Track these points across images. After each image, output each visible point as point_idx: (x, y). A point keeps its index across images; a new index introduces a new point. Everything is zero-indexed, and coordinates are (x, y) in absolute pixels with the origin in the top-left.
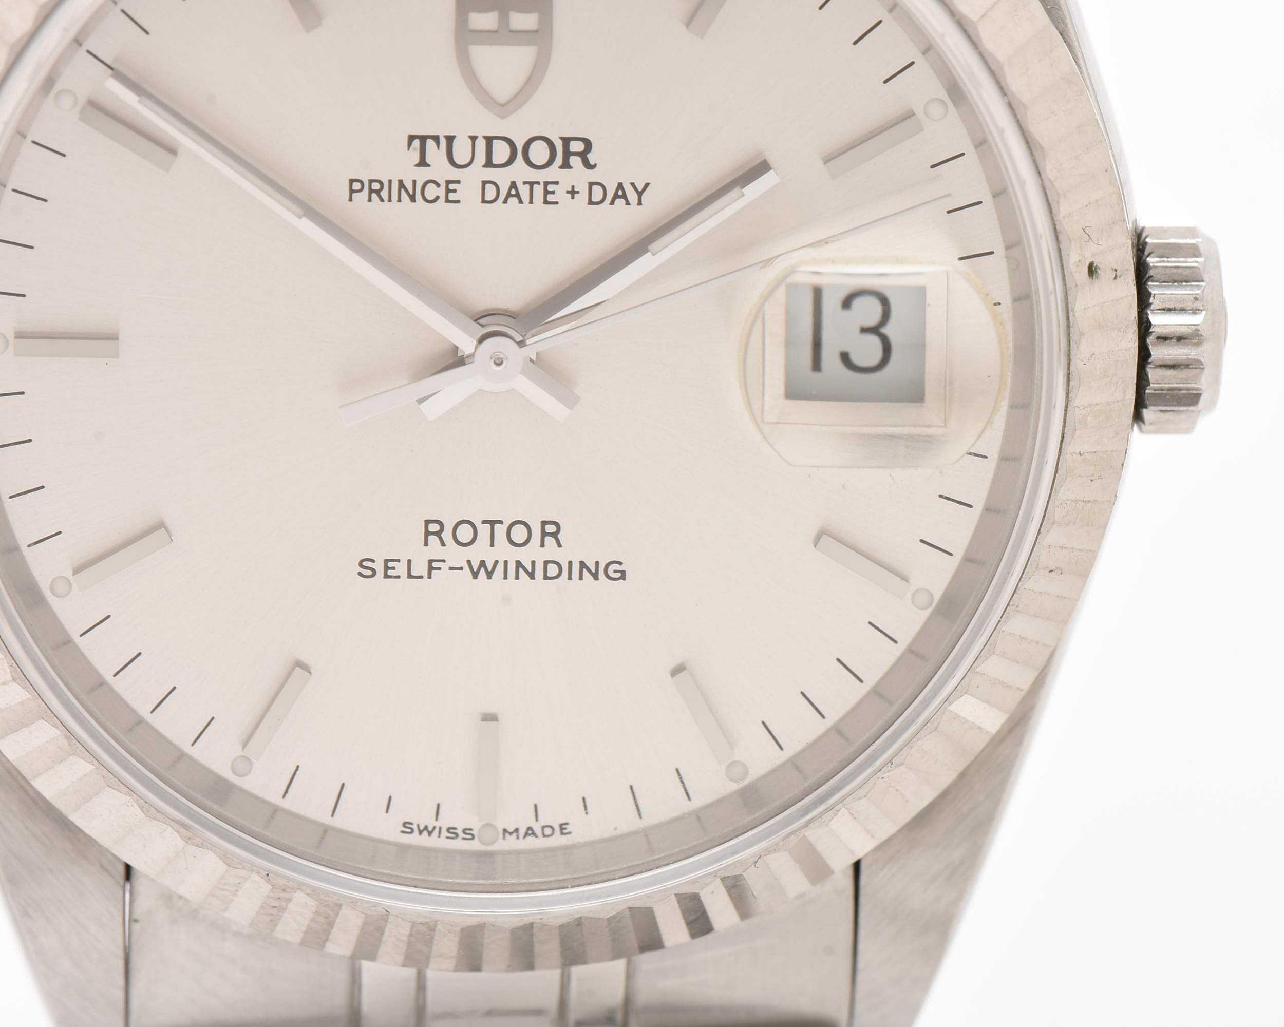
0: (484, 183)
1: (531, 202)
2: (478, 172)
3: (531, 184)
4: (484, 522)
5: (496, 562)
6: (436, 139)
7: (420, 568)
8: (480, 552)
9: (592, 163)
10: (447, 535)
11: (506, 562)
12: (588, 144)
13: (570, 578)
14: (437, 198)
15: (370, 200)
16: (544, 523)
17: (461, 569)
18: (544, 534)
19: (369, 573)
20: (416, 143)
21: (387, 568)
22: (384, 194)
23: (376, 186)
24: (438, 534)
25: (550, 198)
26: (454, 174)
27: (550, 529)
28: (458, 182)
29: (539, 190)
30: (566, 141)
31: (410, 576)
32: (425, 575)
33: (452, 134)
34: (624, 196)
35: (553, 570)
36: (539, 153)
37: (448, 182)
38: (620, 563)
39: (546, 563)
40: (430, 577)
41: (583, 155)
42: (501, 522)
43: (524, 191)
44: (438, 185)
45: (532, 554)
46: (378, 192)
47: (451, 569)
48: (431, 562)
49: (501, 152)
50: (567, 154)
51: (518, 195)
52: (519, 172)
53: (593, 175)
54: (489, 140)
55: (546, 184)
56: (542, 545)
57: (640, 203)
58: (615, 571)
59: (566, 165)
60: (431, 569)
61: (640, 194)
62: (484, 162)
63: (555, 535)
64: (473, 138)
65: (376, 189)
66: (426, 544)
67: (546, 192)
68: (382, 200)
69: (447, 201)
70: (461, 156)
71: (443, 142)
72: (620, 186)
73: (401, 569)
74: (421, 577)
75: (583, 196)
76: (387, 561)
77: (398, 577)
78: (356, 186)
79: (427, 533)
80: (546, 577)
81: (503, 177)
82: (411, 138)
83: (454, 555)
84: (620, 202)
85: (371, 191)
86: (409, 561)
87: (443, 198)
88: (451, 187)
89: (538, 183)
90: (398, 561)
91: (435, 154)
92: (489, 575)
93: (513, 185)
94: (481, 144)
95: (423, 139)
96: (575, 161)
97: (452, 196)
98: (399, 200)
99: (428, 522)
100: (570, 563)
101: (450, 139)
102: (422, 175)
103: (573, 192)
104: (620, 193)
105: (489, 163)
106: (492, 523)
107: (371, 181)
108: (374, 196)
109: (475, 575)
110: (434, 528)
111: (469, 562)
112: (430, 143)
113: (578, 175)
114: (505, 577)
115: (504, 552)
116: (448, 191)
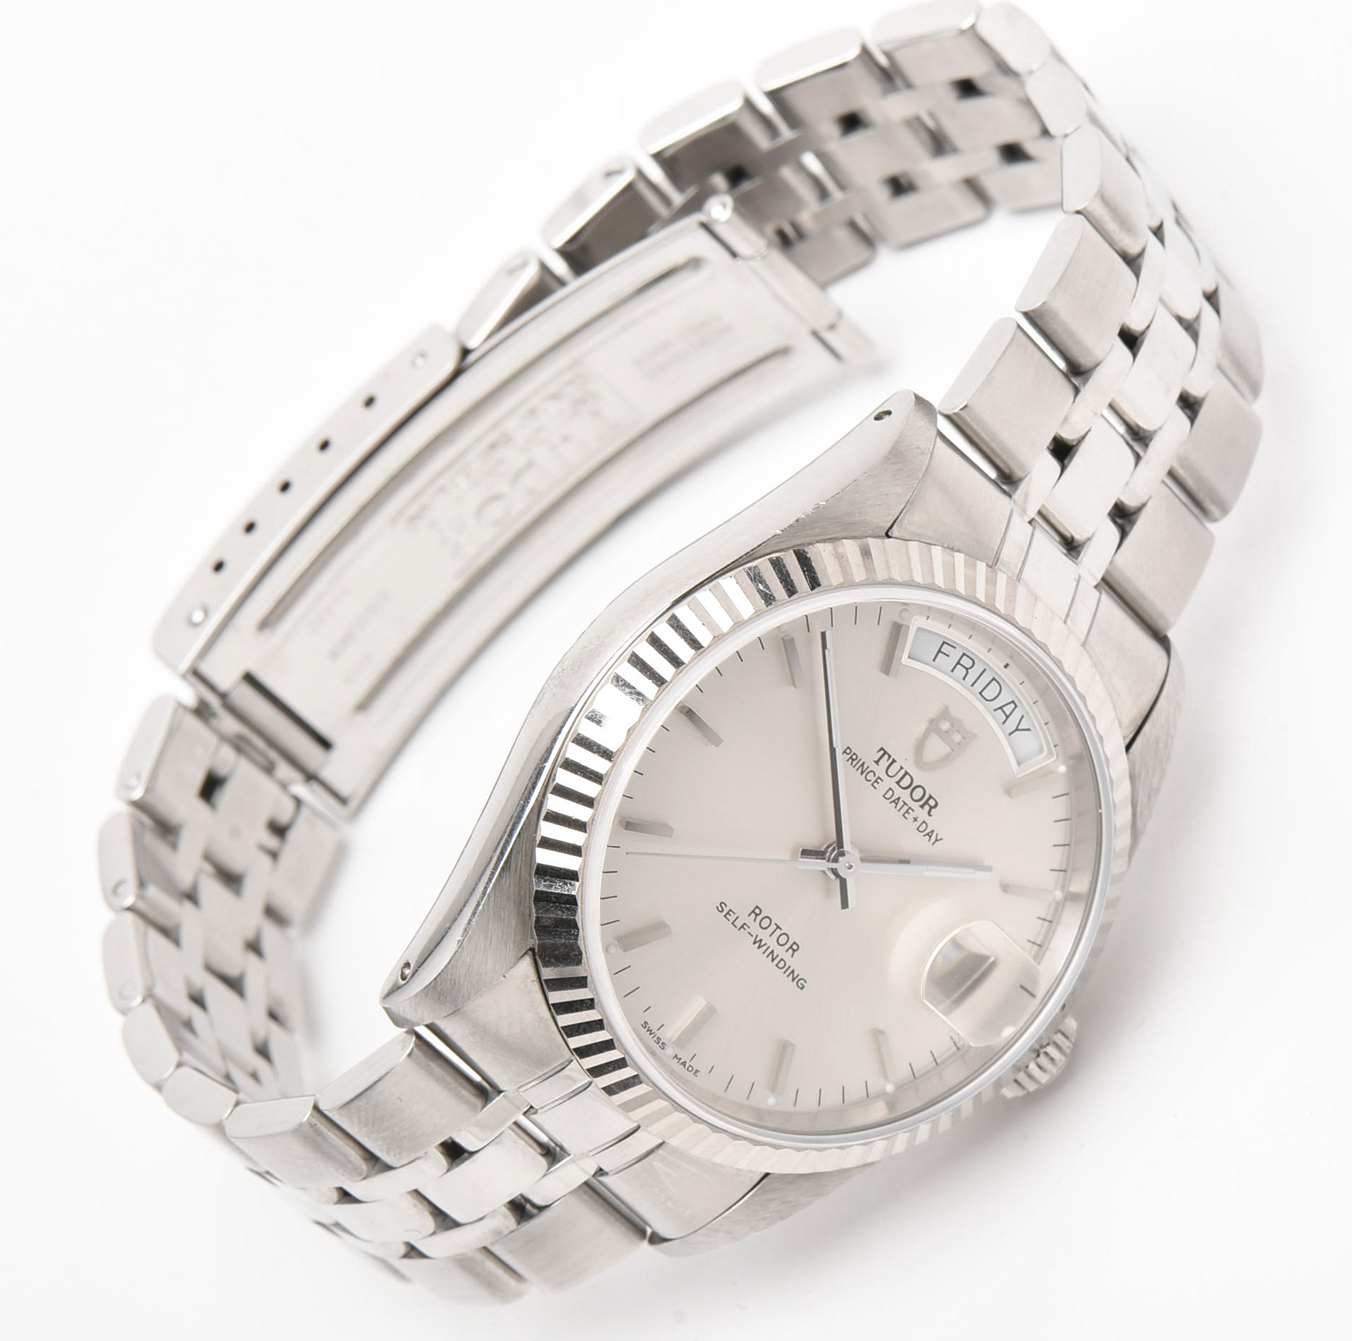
0: (890, 789)
1: (899, 811)
2: (891, 782)
3: (905, 804)
4: (776, 924)
5: (766, 944)
6: (890, 756)
7: (739, 924)
8: (764, 935)
9: (932, 813)
10: (759, 918)
11: (769, 947)
12: (937, 804)
13: (785, 972)
14: (870, 781)
15: (848, 761)
16: (795, 943)
17: (752, 936)
18: (791, 947)
19: (721, 909)
20: (882, 752)
21: (728, 913)
22: (854, 763)
23: (854, 757)
24: (757, 915)
25: (906, 815)
26: (884, 776)
27: (795, 947)
28: (882, 780)
29: (906, 808)
30: (931, 797)
31: (733, 923)
32: (738, 927)
33: (896, 760)
34: (930, 837)
35: (781, 964)
36: (918, 794)
37: (879, 778)
38: (805, 982)
39: (782, 960)
40: (739, 929)
41: (931, 808)
42: (781, 929)
43: (901, 803)
44: (875, 775)
45: (780, 952)
46: (853, 760)
47: (749, 933)
48: (745, 924)
49: (906, 782)
50: (926, 803)
51: (897, 804)
52: (905, 795)
53: (928, 819)
54: (906, 773)
55: (910, 808)
56: (787, 951)
57: (933, 844)
58: (802, 984)
59: (922, 807)
60: (742, 927)
61: (936, 840)
62: (897, 780)
63: (794, 951)
64: (902, 768)
65: (853, 758)
66: (749, 915)
67: (907, 812)
68: (852, 764)
69: (872, 785)
70: (892, 771)
71: (891, 760)
72: (932, 832)
73: (732, 918)
74: (736, 927)
75: (917, 824)
76: (730, 910)
77: (728, 920)
78: (848, 751)
79: (753, 911)
80: (777, 965)
81: (898, 792)
82: (882, 749)
83: (755, 928)
84: (927, 838)
85: (851, 758)
86: (737, 918)
87: (871, 782)
88: (879, 780)
89: (907, 805)
90: (734, 913)
91: (884, 762)
92: (759, 947)
93: (899, 799)
94: (902, 772)
95: (885, 753)
96: (927, 807)
97: (875, 784)
98: (857, 770)
99: (757, 907)
100: (789, 967)
101: (894, 761)
102: (873, 767)
103: (915, 820)
104: (930, 835)
105: (898, 783)
106: (778, 927)
107: (854, 754)
108: (851, 760)
109: (755, 943)
110: (757, 911)
111: (757, 936)
112: (886, 756)
113: (922, 814)
114: (764, 953)
115: (771, 942)
116: (876, 781)
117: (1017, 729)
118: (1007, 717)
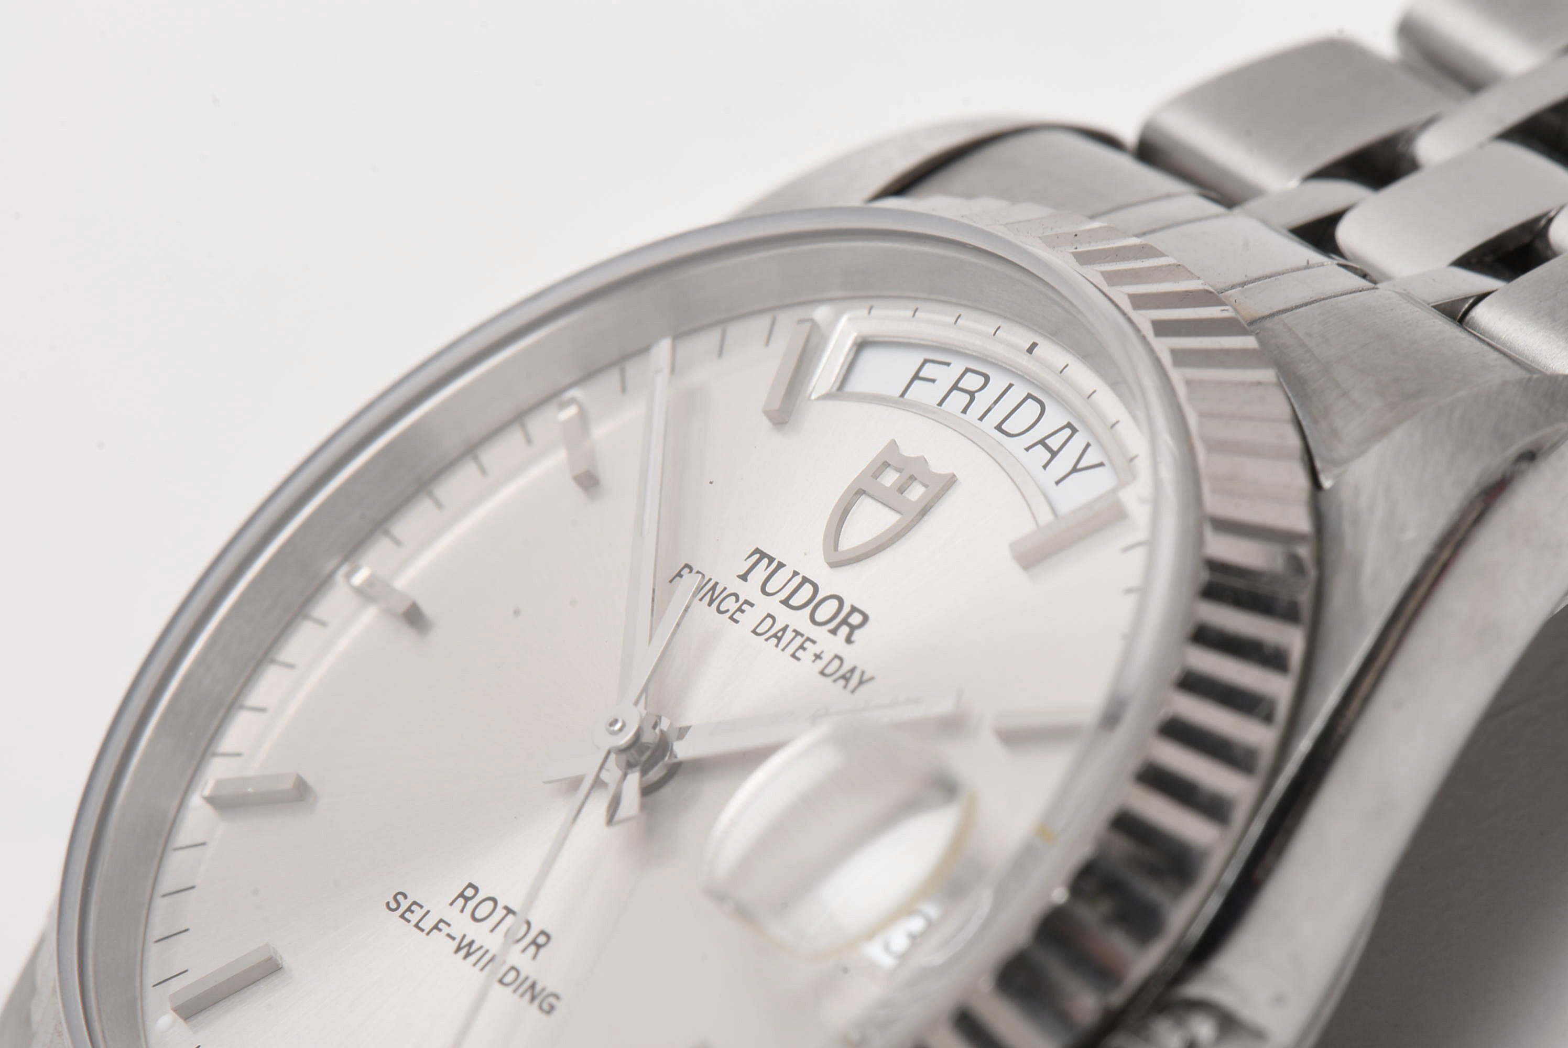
0: (769, 615)
1: (783, 650)
2: (771, 604)
3: (798, 634)
4: (504, 906)
5: (481, 947)
6: (771, 560)
7: (429, 923)
8: (479, 934)
9: (852, 637)
10: (471, 903)
11: (486, 952)
12: (865, 620)
13: (516, 990)
14: (726, 612)
16: (541, 932)
17: (453, 938)
19: (394, 905)
20: (757, 556)
21: (408, 908)
24: (467, 899)
26: (757, 597)
27: (541, 940)
28: (753, 606)
29: (797, 641)
30: (853, 609)
31: (416, 924)
32: (427, 931)
33: (785, 563)
34: (849, 681)
35: (509, 976)
36: (827, 610)
37: (746, 601)
38: (557, 999)
39: (511, 968)
40: (428, 934)
41: (853, 628)
42: (515, 914)
43: (788, 636)
44: (737, 601)
45: (509, 954)
47: (448, 936)
48: (440, 920)
49: (803, 595)
50: (845, 622)
51: (781, 639)
52: (800, 620)
53: (845, 650)
54: (804, 580)
55: (808, 639)
56: (522, 949)
57: (853, 691)
58: (547, 1003)
59: (834, 632)
60: (436, 927)
61: (861, 682)
62: (783, 598)
63: (538, 947)
64: (796, 574)
66: (451, 903)
67: (801, 647)
69: (731, 617)
70: (774, 584)
72: (855, 670)
73: (417, 916)
74: (422, 930)
75: (820, 664)
76: (413, 902)
77: (408, 921)
78: (685, 571)
79: (461, 895)
81: (784, 616)
82: (757, 551)
83: (460, 923)
84: (842, 682)
86: (428, 912)
87: (729, 614)
88: (744, 606)
89: (803, 636)
90: (421, 907)
91: (760, 573)
92: (466, 955)
93: (786, 629)
94: (798, 580)
95: (763, 555)
96: (844, 630)
97: (737, 615)
99: (469, 885)
100: (526, 978)
101: (781, 565)
102: (736, 586)
103: (818, 657)
104: (847, 676)
105: (785, 602)
106: (508, 911)
110: (469, 892)
111: (463, 936)
112: (766, 561)
113: (832, 644)
116: (740, 609)
117: (1075, 470)
118: (1054, 454)
